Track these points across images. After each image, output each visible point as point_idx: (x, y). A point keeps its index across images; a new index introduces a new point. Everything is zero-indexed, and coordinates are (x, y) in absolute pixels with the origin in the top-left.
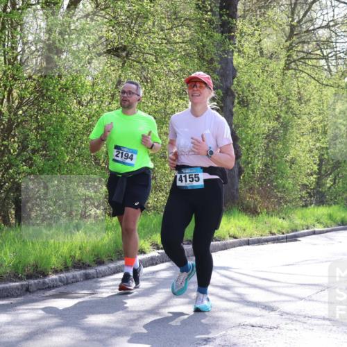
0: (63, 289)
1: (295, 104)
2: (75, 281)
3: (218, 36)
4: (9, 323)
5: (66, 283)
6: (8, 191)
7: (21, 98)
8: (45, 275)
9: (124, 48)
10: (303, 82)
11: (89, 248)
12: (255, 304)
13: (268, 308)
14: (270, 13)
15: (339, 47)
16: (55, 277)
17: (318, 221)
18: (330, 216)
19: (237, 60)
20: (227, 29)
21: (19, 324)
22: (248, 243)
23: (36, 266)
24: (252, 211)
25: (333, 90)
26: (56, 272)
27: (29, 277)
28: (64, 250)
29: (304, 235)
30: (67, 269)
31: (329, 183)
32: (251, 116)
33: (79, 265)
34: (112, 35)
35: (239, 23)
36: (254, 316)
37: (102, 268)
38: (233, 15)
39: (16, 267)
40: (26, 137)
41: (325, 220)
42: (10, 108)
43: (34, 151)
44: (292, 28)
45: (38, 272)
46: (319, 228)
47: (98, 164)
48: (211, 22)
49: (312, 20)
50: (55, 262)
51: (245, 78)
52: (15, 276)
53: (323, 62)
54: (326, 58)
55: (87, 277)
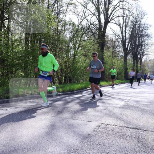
0: (77, 93)
1: (113, 64)
2: (79, 92)
3: (101, 53)
4: (68, 99)
5: (77, 92)
6: (68, 78)
7: (70, 63)
8: (74, 91)
9: (86, 55)
10: (115, 60)
11: (81, 87)
12: (107, 96)
13: (109, 96)
14: (109, 49)
15: (120, 55)
16: (75, 91)
17: (117, 82)
18: (119, 82)
19: (104, 57)
20: (103, 52)
21: (70, 99)
22: (106, 86)
23: (72, 90)
24: (107, 81)
25: (120, 62)
26: (76, 91)
27: (71, 91)
28: (77, 87)
29: (115, 85)
30: (77, 90)
31: (119, 76)
32: (107, 66)
33: (79, 90)
34: (84, 53)
35: (105, 51)
36: (106, 98)
37: (83, 90)
38: (103, 50)
39: (69, 90)
40: (71, 69)
41: (118, 82)
42: (68, 65)
43: (72, 71)
44: (113, 52)
45: (73, 91)
46: (117, 84)
47: (82, 74)
48: (100, 51)
49: (116, 51)
50: (75, 89)
51: (105, 60)
52: (69, 91)
53: (118, 57)
54: (118, 56)
55: (80, 92)
